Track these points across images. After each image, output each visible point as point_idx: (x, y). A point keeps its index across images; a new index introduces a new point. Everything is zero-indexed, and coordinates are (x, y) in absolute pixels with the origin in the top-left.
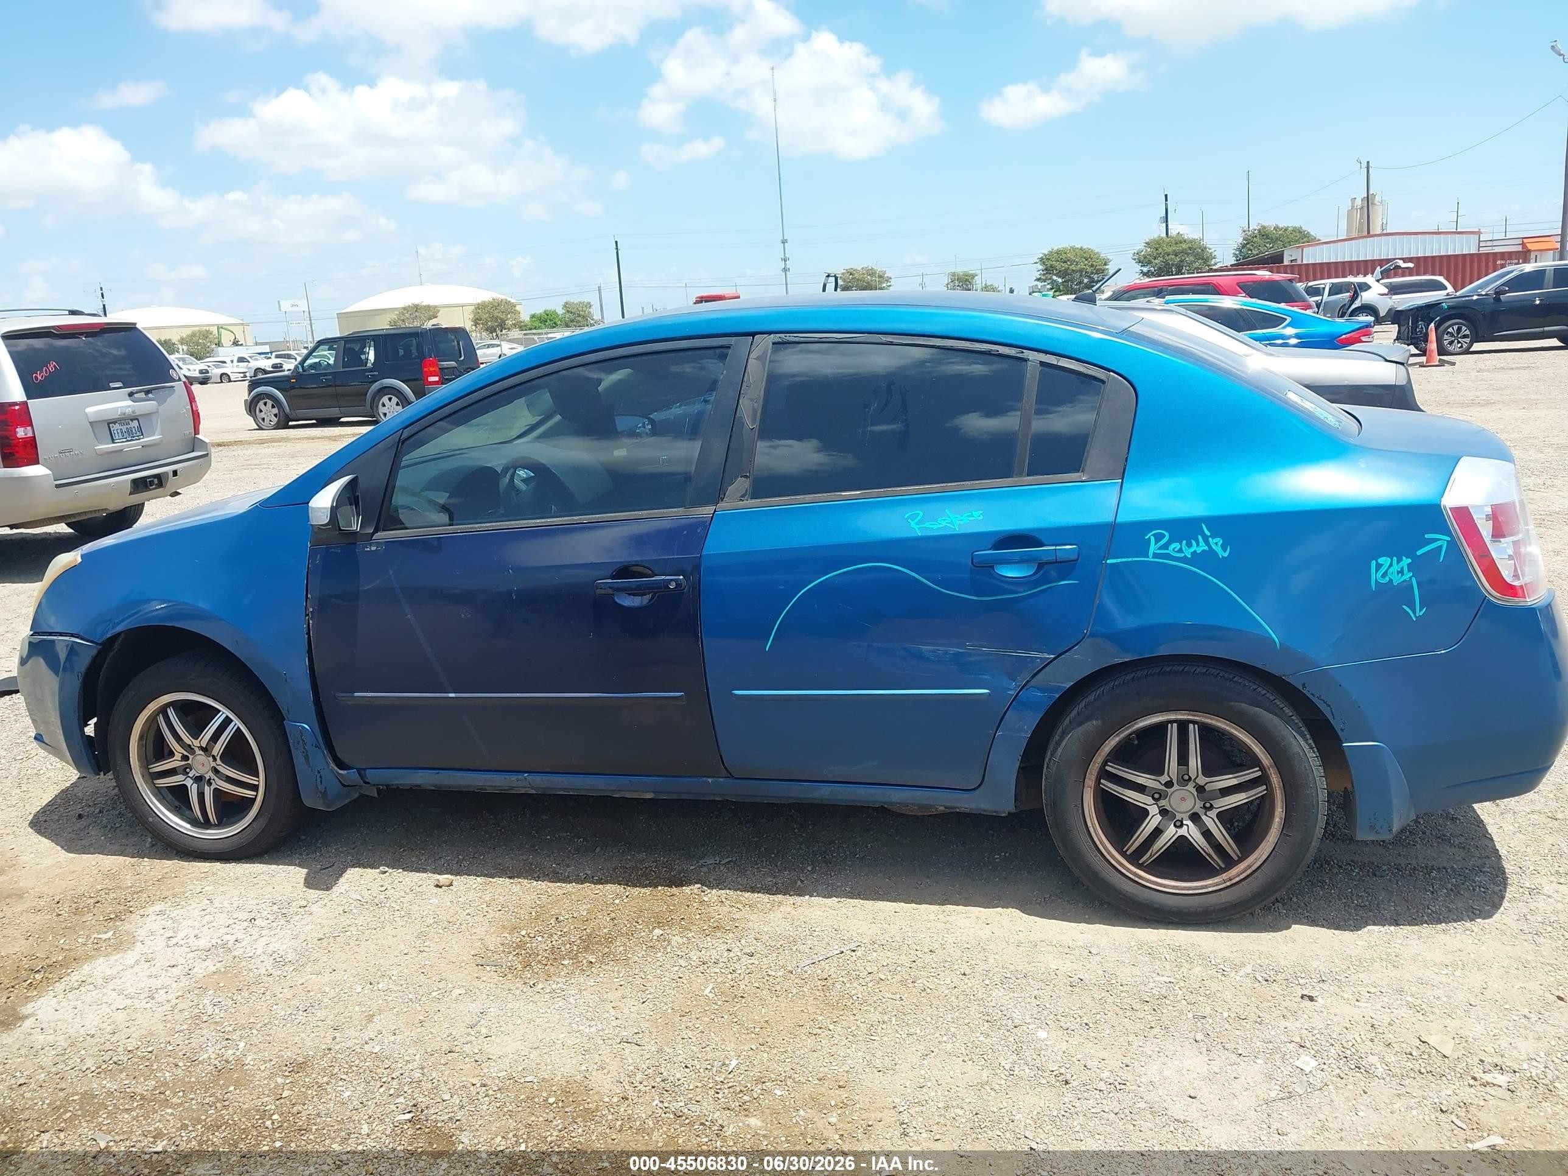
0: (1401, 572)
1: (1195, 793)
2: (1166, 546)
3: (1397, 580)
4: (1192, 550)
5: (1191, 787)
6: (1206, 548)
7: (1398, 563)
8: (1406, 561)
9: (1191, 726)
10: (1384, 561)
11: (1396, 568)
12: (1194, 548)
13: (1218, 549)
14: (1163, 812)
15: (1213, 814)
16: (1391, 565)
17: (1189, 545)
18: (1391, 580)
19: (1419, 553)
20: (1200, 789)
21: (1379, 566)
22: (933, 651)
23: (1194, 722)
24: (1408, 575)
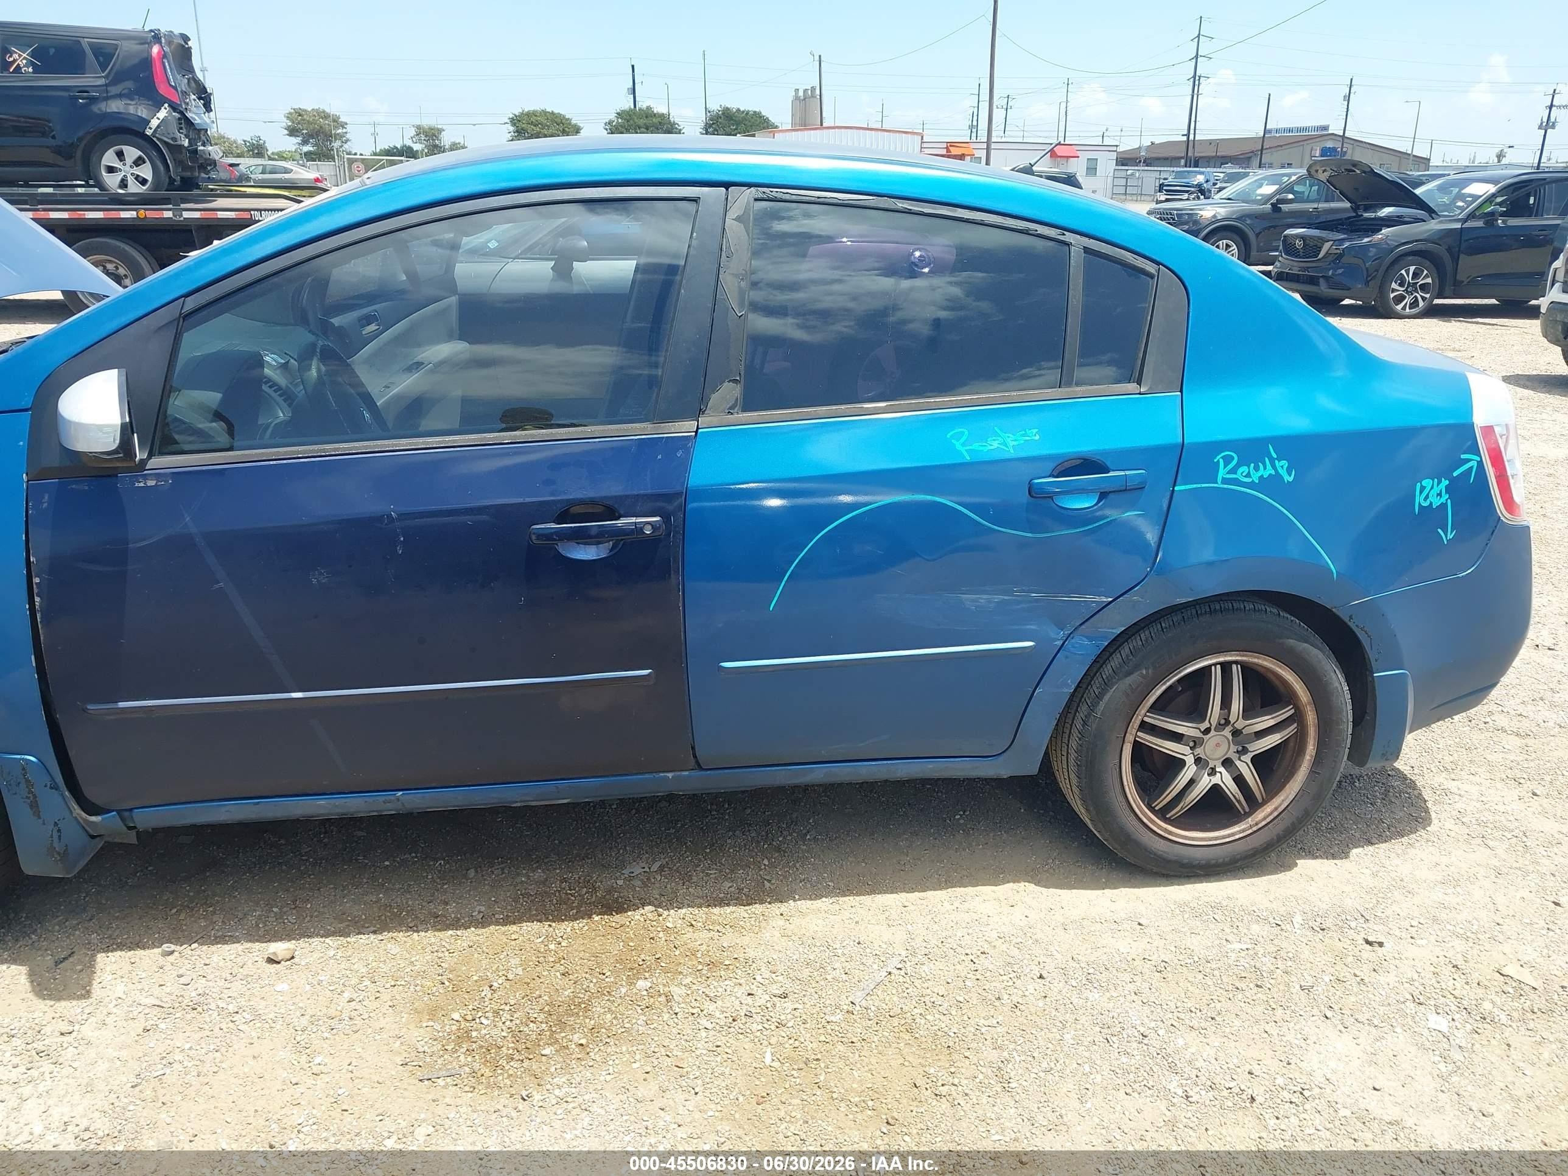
0: (1440, 495)
1: (1230, 738)
2: (1233, 471)
3: (1436, 502)
4: (1259, 474)
5: (1227, 732)
6: (1273, 472)
7: (1438, 485)
8: (1445, 482)
9: (1234, 667)
10: (1427, 483)
11: (1436, 490)
12: (1261, 472)
13: (1283, 473)
14: (1198, 761)
15: (1247, 758)
16: (1432, 488)
17: (1257, 469)
18: (1431, 503)
19: (1455, 474)
20: (1236, 733)
21: (1423, 488)
22: (973, 601)
23: (1236, 662)
24: (1445, 497)
